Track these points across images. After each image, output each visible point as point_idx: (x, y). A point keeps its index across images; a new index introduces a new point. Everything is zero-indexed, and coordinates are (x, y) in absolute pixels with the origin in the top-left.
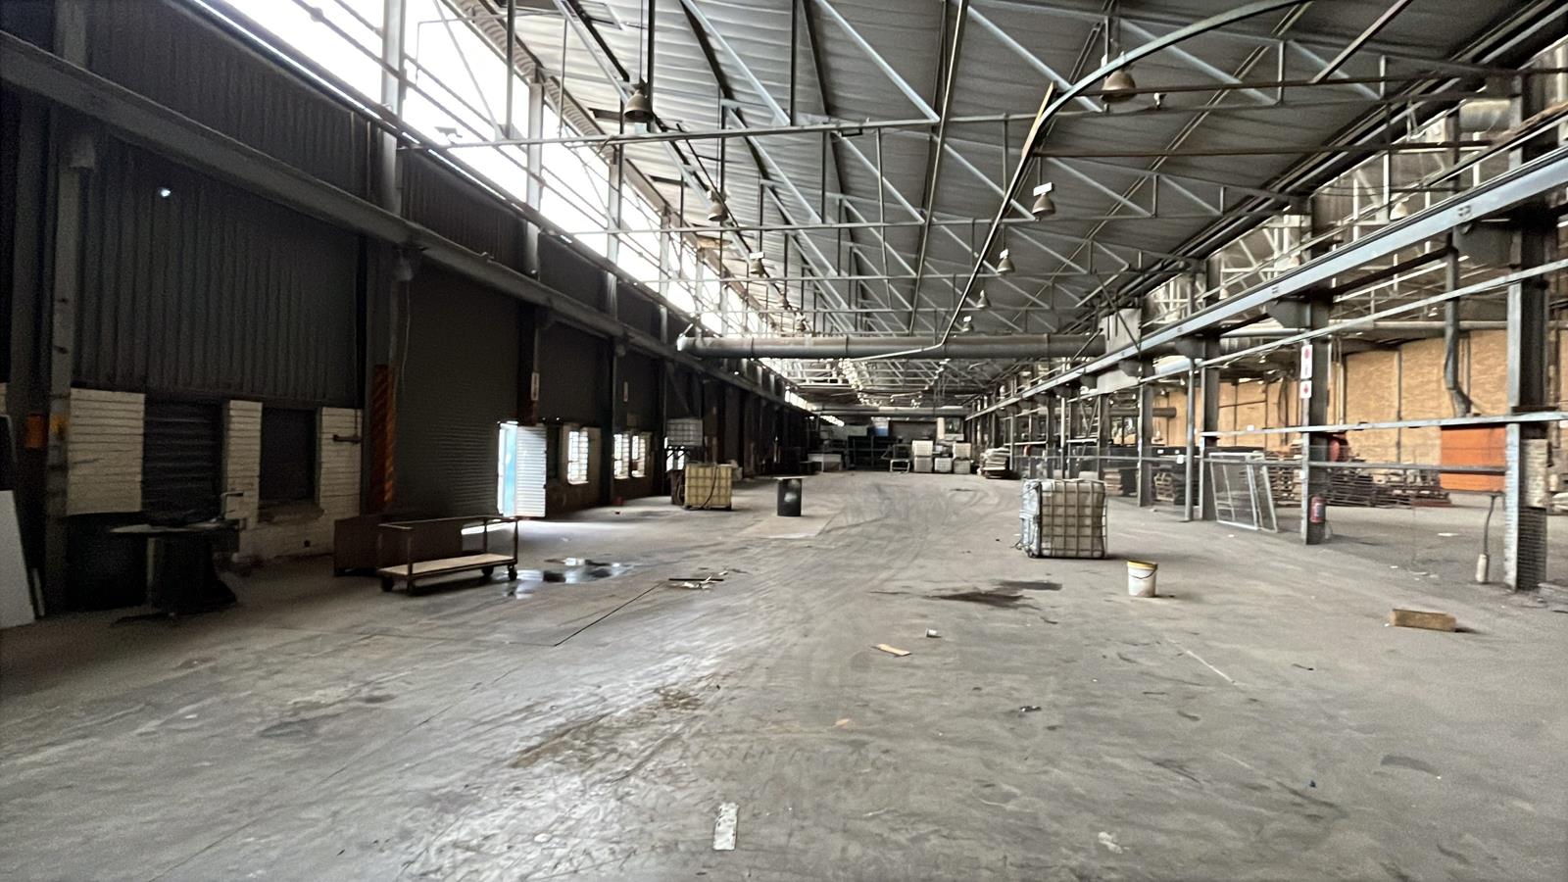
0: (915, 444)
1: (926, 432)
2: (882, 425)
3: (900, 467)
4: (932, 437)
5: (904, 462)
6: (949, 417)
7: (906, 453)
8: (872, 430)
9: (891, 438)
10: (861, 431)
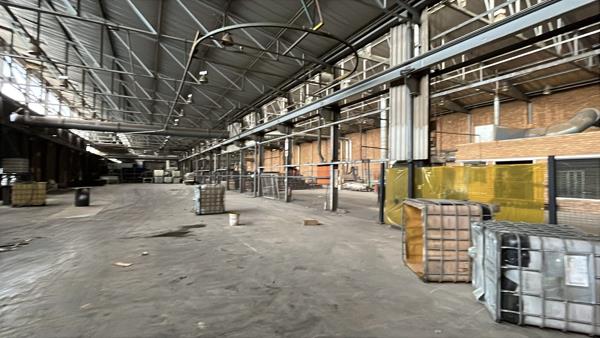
0: (155, 171)
1: (161, 166)
2: (140, 163)
3: (148, 181)
4: (164, 168)
5: (150, 179)
6: (171, 160)
7: (151, 175)
8: (136, 165)
9: (144, 168)
10: (130, 165)
